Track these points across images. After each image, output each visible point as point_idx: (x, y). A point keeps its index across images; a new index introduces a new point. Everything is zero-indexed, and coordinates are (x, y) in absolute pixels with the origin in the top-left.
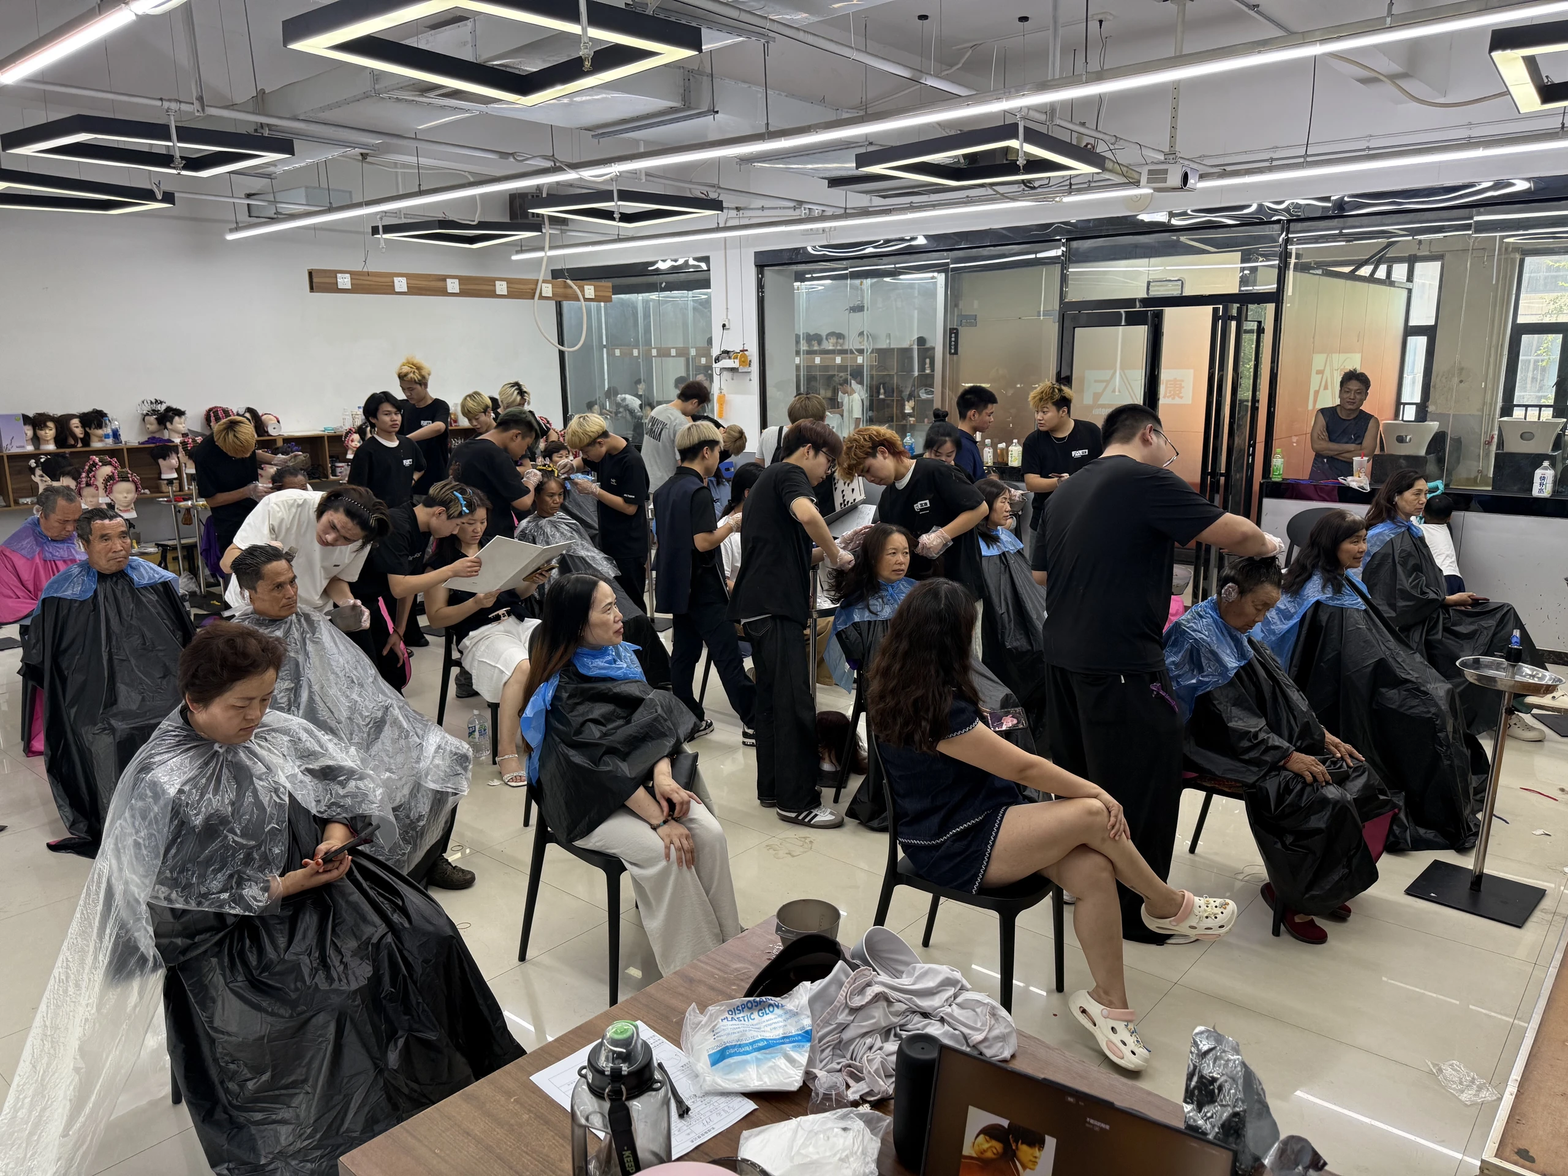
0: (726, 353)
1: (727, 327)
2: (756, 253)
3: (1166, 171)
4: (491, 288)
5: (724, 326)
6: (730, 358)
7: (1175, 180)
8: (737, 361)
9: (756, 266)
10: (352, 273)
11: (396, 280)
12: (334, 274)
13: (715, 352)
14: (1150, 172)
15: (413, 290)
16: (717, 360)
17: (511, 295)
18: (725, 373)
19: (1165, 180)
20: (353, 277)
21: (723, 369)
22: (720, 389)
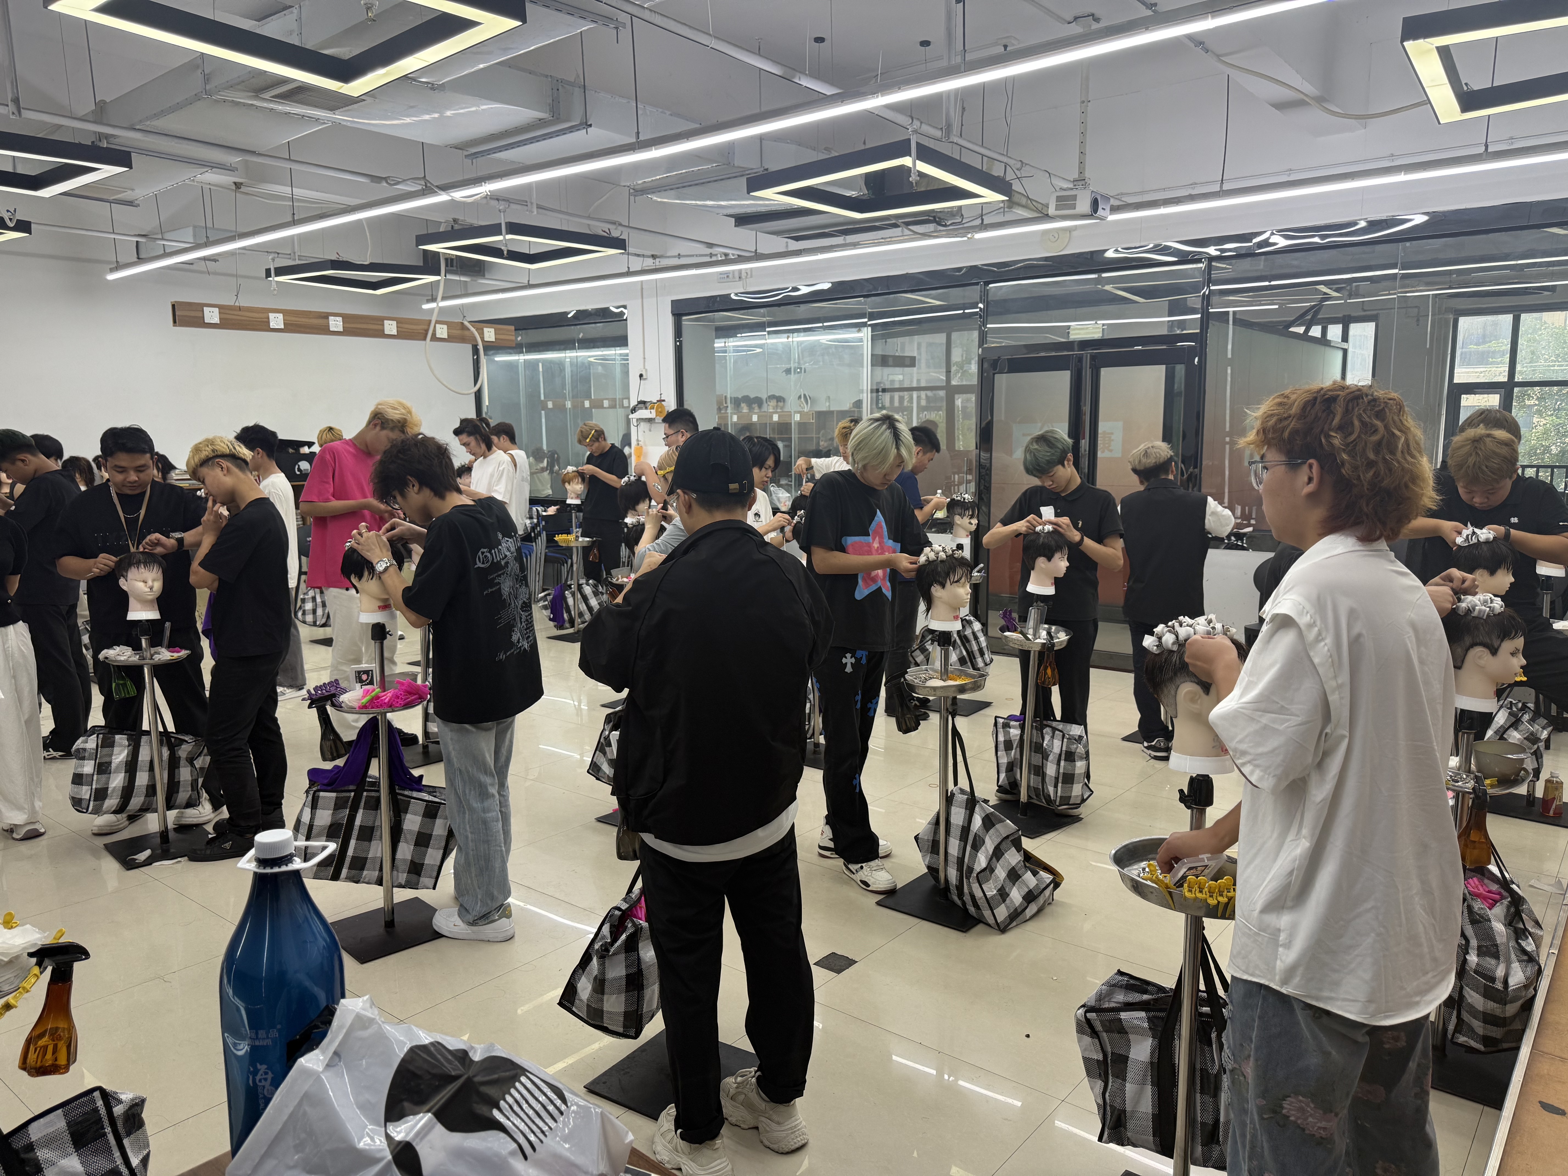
0: (643, 404)
1: (644, 377)
2: (672, 301)
3: (1074, 198)
4: (380, 327)
5: (641, 376)
6: (646, 408)
7: (1083, 206)
8: (654, 411)
9: (674, 314)
10: (220, 307)
11: (272, 316)
12: (200, 307)
13: (633, 403)
14: (1059, 199)
15: (290, 327)
16: (634, 410)
17: (402, 335)
18: (642, 424)
19: (1073, 207)
20: (222, 311)
21: (640, 420)
22: (638, 440)
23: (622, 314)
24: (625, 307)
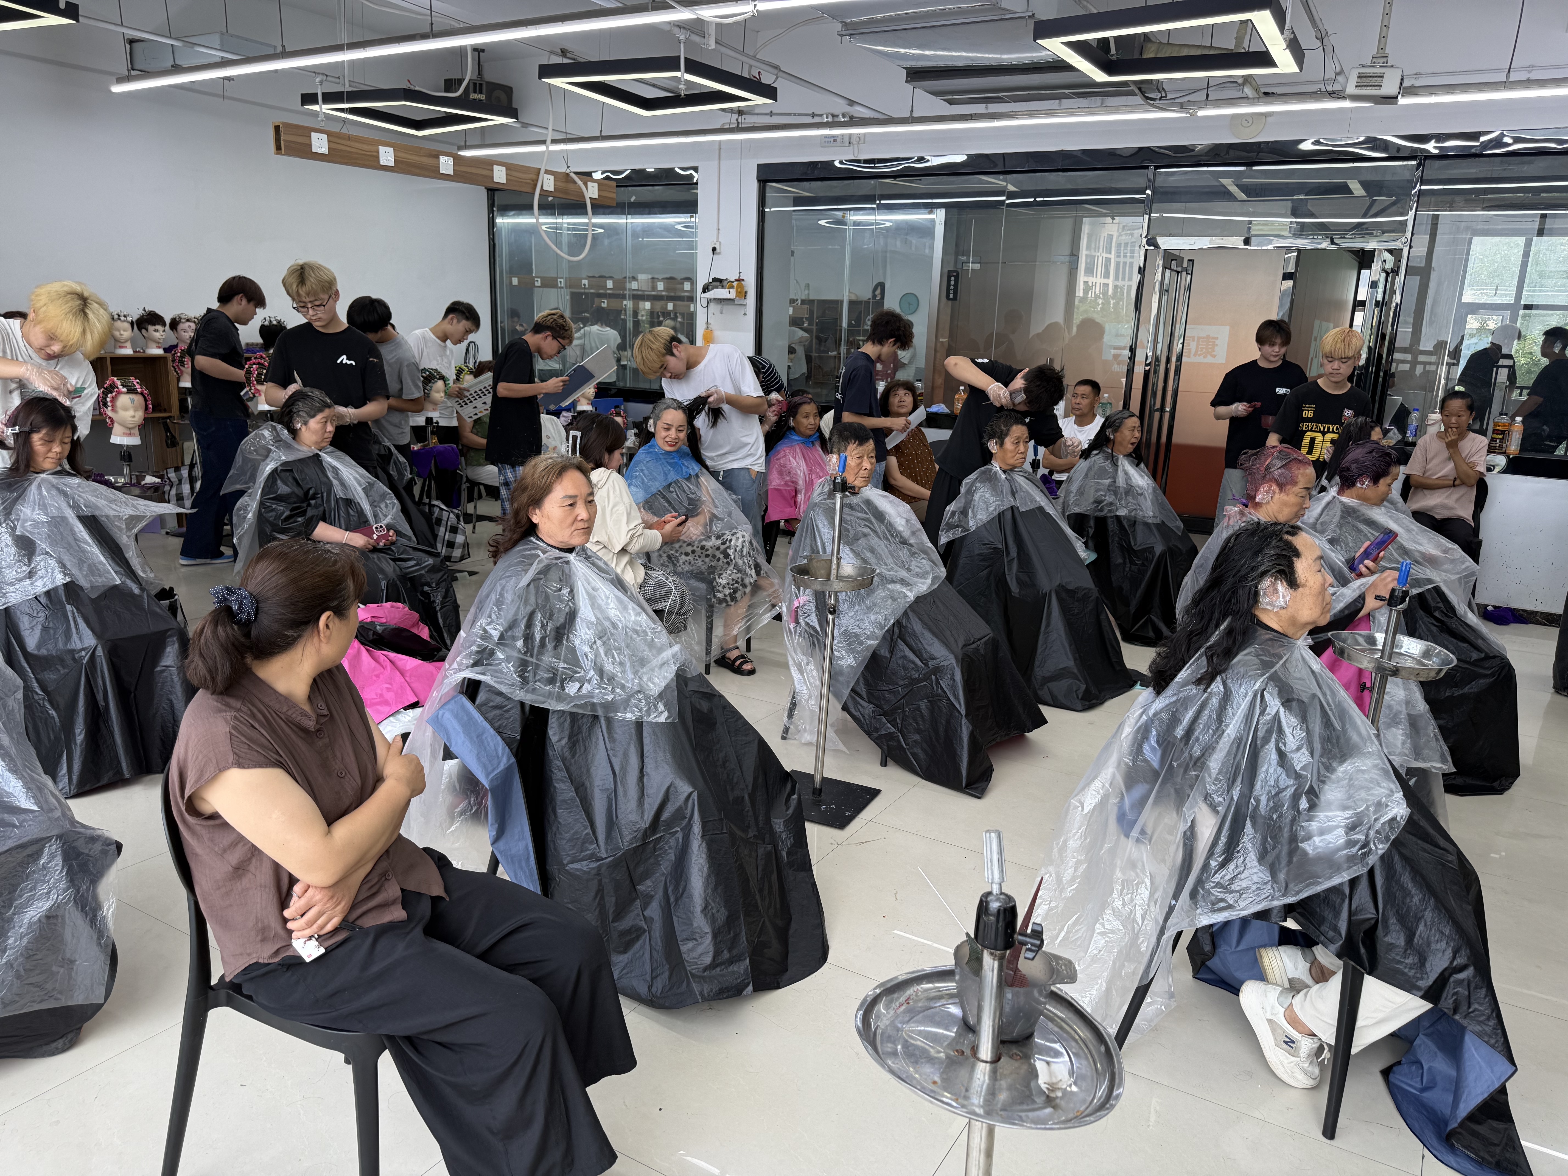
0: (719, 282)
1: (718, 251)
2: (759, 165)
3: (1381, 76)
4: (488, 173)
5: (714, 249)
6: (723, 287)
7: (1392, 86)
8: (733, 291)
9: (759, 181)
10: (328, 134)
11: (381, 150)
12: (309, 132)
13: (702, 279)
14: (1361, 76)
15: (399, 166)
16: (705, 288)
18: (713, 304)
20: (332, 139)
21: (711, 300)
22: (707, 323)
23: (691, 177)
24: (696, 169)
